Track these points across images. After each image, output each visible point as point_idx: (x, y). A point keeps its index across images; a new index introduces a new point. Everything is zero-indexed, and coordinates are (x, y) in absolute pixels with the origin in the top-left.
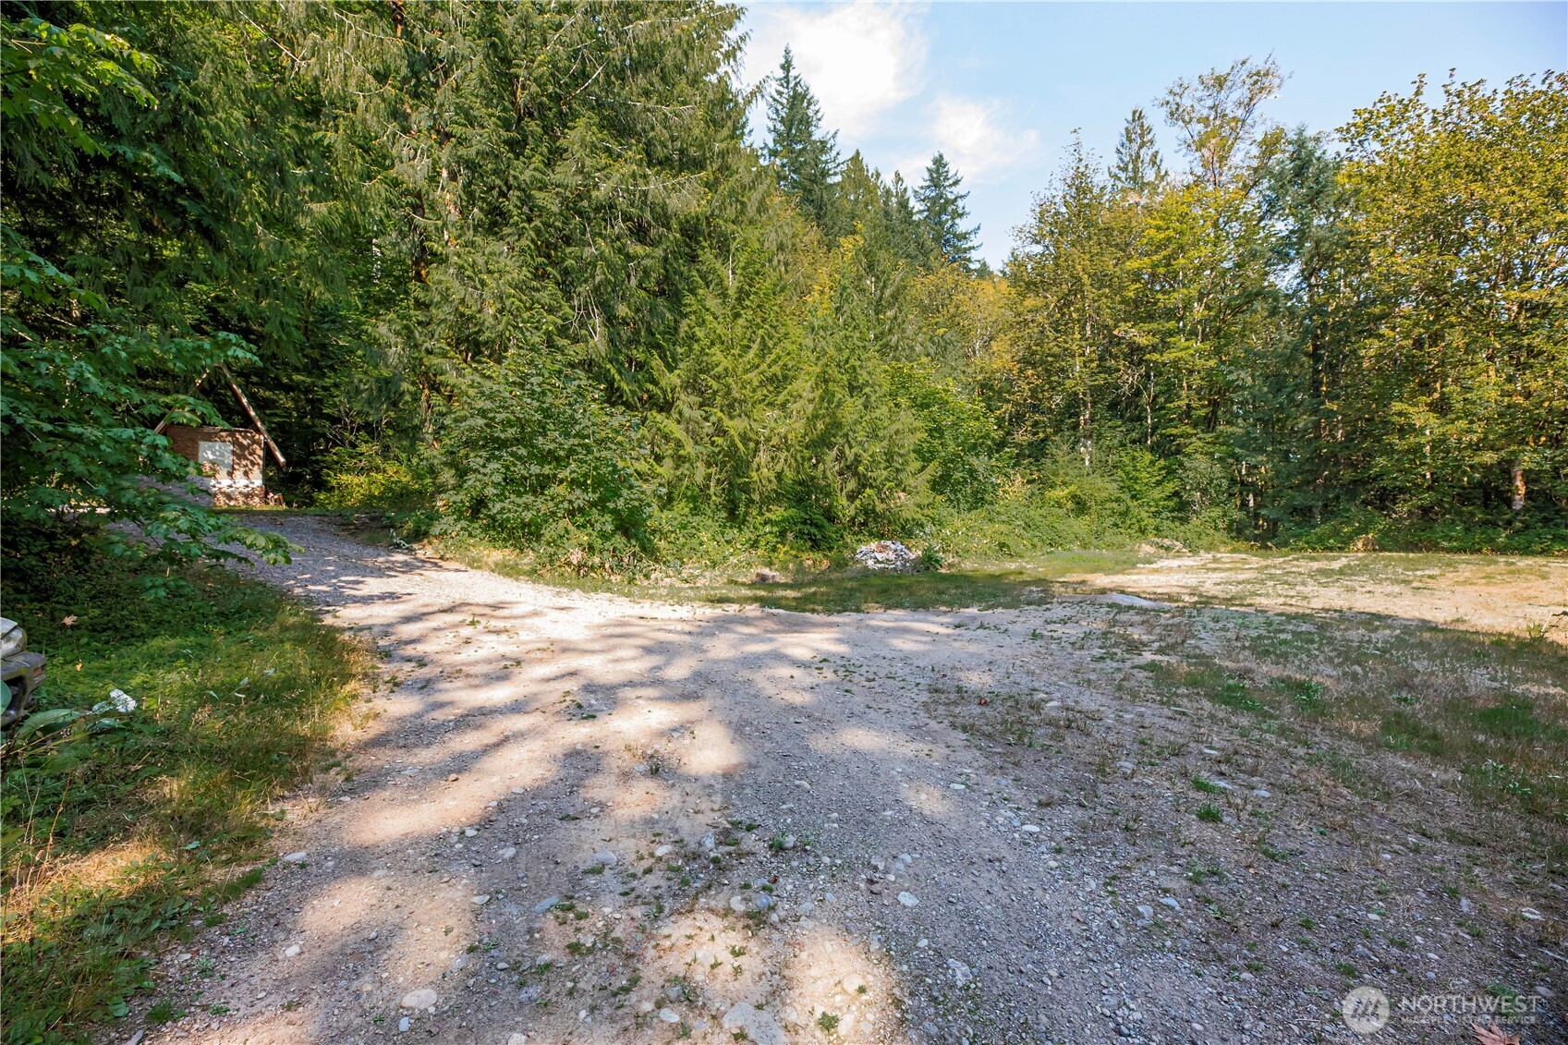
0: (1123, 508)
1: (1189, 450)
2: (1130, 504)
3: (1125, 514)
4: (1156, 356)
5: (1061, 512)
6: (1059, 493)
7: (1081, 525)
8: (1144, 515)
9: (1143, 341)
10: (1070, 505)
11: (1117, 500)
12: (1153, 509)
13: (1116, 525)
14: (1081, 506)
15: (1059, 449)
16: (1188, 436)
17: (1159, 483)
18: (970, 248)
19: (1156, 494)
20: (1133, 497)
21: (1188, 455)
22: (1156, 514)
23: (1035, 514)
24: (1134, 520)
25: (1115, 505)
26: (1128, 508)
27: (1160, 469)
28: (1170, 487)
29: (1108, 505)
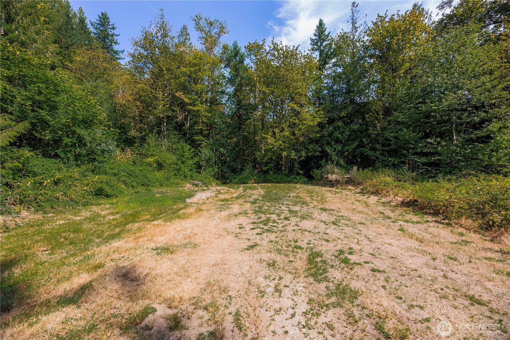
0: (178, 167)
1: (202, 146)
2: (181, 166)
3: (178, 170)
4: (191, 107)
5: (150, 168)
6: (150, 160)
7: (159, 175)
8: (187, 170)
9: (186, 100)
10: (155, 165)
11: (176, 164)
12: (190, 168)
13: (175, 175)
14: (160, 166)
15: (151, 139)
16: (202, 140)
17: (192, 158)
18: (119, 58)
19: (191, 162)
20: (183, 163)
21: (202, 148)
22: (191, 170)
23: (137, 170)
24: (183, 172)
25: (175, 166)
26: (180, 167)
27: (193, 152)
28: (196, 159)
29: (172, 166)
